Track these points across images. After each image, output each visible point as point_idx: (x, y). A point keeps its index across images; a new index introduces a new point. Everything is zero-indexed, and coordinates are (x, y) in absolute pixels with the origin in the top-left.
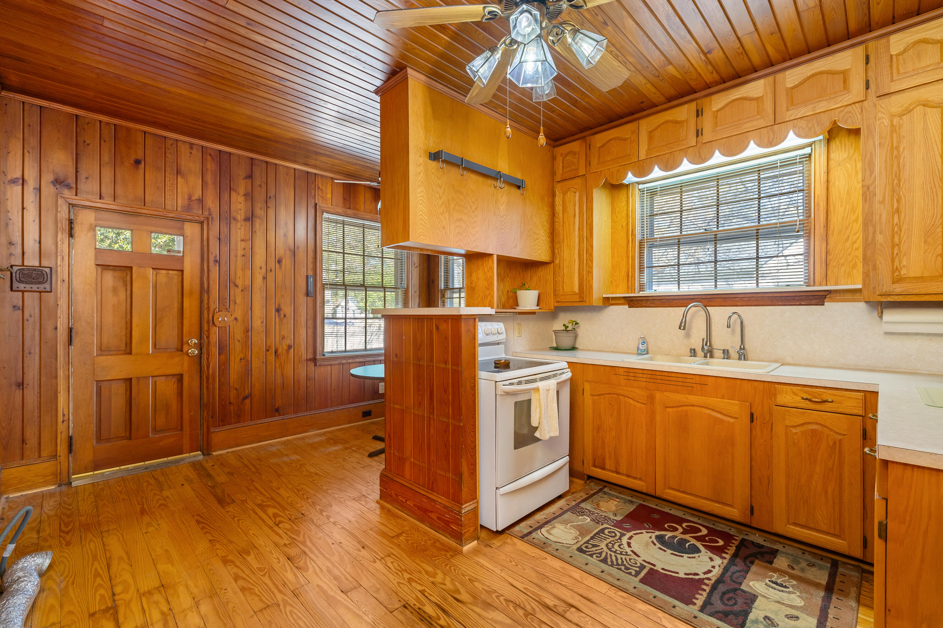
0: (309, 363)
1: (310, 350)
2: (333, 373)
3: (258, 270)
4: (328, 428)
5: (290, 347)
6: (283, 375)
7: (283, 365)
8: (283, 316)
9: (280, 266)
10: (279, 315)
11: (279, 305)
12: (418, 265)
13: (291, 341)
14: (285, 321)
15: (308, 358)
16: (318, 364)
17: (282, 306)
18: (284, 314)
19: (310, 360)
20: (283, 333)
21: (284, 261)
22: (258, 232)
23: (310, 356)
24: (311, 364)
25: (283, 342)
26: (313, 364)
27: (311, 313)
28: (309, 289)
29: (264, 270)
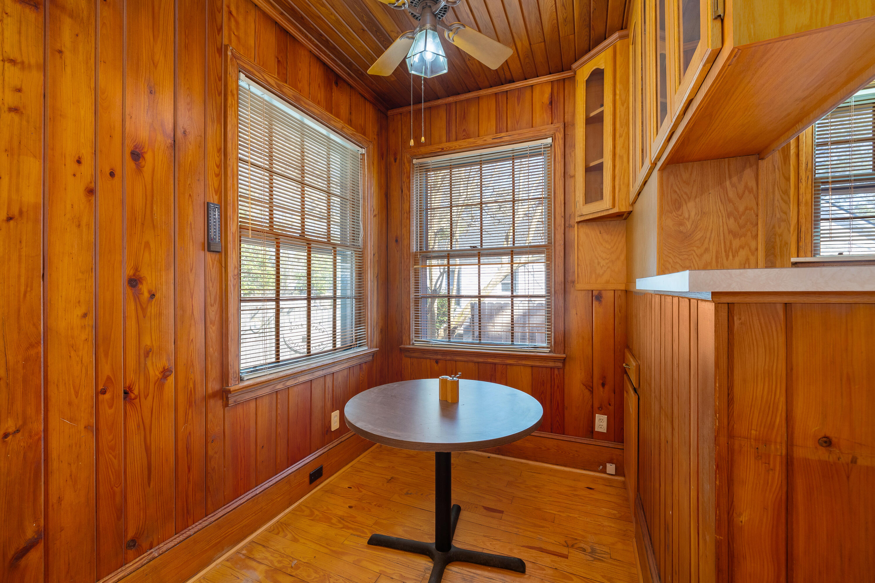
0: (212, 402)
1: (214, 373)
2: (259, 414)
3: (71, 166)
4: (252, 533)
5: (165, 373)
6: (148, 449)
7: (147, 421)
8: (146, 295)
9: (139, 169)
10: (137, 296)
11: (136, 269)
12: (377, 213)
13: (169, 360)
14: (152, 310)
15: (210, 391)
16: (231, 401)
17: (145, 272)
18: (150, 292)
19: (214, 395)
20: (147, 341)
21: (148, 156)
22: (68, 54)
23: (214, 386)
24: (216, 405)
25: (149, 363)
26: (219, 403)
27: (214, 290)
28: (212, 234)
29: (87, 169)
